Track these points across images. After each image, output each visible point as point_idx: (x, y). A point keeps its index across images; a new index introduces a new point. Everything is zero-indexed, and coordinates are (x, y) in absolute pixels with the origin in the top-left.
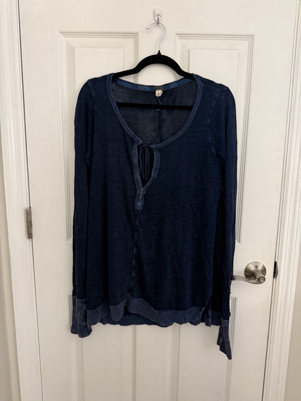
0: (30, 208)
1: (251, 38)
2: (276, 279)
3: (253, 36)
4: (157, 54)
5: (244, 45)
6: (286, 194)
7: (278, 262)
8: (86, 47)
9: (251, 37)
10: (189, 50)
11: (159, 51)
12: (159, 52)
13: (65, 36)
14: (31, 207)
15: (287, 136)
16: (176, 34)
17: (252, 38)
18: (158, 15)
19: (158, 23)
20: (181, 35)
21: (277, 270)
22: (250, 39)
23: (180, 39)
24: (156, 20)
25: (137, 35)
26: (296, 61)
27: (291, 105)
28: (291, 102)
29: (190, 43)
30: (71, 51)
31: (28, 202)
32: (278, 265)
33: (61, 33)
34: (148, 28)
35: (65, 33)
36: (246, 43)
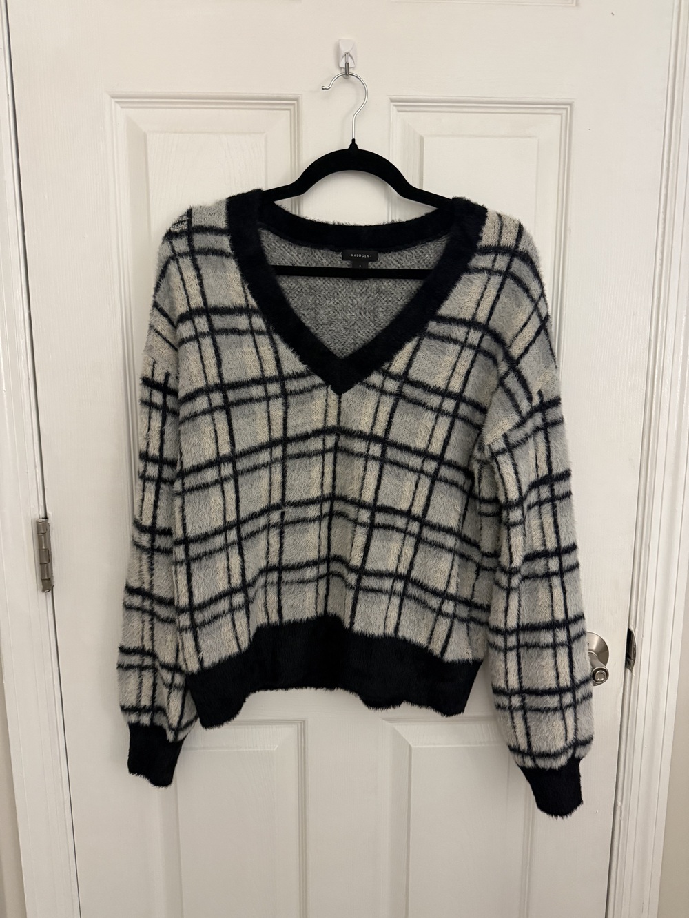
0: (46, 518)
1: (567, 109)
2: (631, 670)
3: (570, 104)
4: (347, 146)
5: (551, 125)
7: (637, 630)
8: (176, 132)
9: (565, 108)
10: (422, 139)
11: (353, 140)
12: (353, 144)
13: (124, 105)
14: (48, 516)
15: (652, 338)
16: (389, 100)
17: (569, 110)
18: (347, 55)
19: (347, 74)
20: (402, 103)
21: (635, 650)
22: (564, 112)
23: (399, 111)
24: (341, 68)
25: (298, 103)
26: (671, 164)
27: (662, 265)
28: (662, 260)
29: (423, 122)
30: (139, 142)
31: (42, 503)
32: (636, 637)
33: (113, 97)
34: (326, 86)
35: (123, 99)
36: (555, 121)
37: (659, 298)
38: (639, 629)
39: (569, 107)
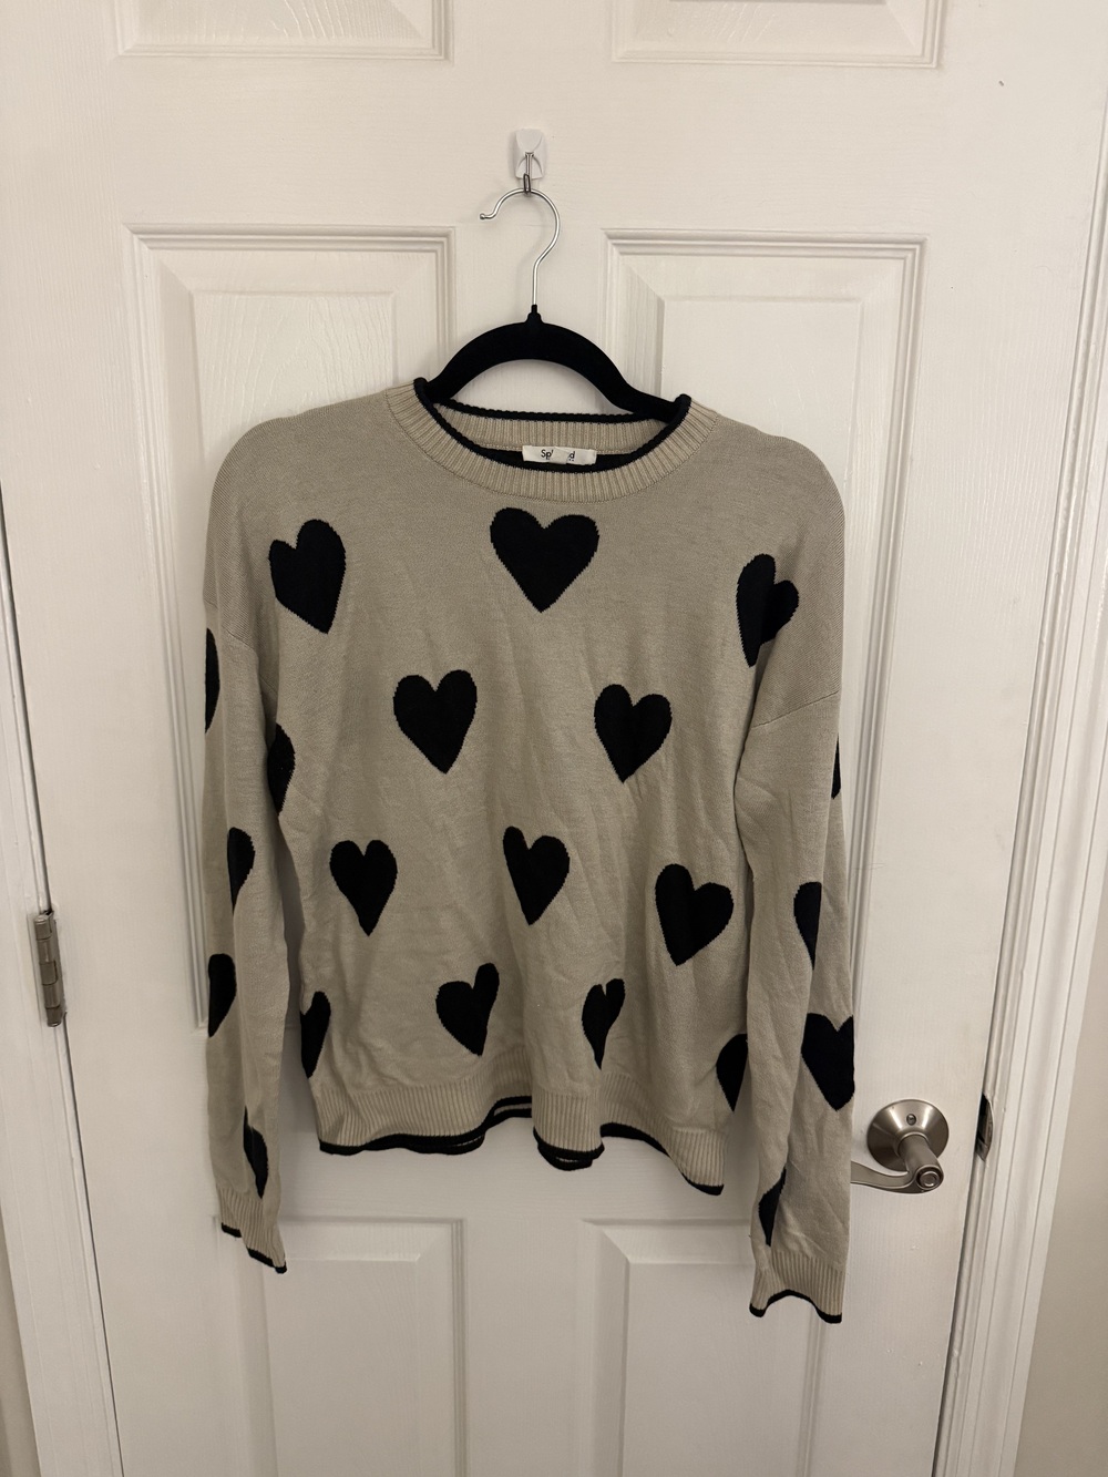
0: (50, 911)
1: (914, 250)
2: (984, 1160)
3: (921, 243)
4: (523, 318)
5: (883, 282)
6: (1031, 860)
7: (996, 1099)
8: (241, 293)
9: (912, 249)
10: (660, 304)
11: (534, 307)
12: (534, 314)
13: (155, 245)
14: (53, 908)
15: (1045, 640)
16: (605, 236)
17: (918, 252)
18: (530, 157)
19: (528, 191)
20: (627, 241)
21: (991, 1131)
22: (910, 255)
23: (622, 253)
24: (519, 179)
25: (448, 242)
26: (1092, 347)
27: (1067, 519)
28: (1068, 510)
29: (664, 272)
30: (181, 308)
31: (42, 890)
32: (994, 1112)
33: (135, 232)
34: (487, 213)
35: (152, 235)
36: (893, 270)
38: (999, 1098)
39: (917, 247)
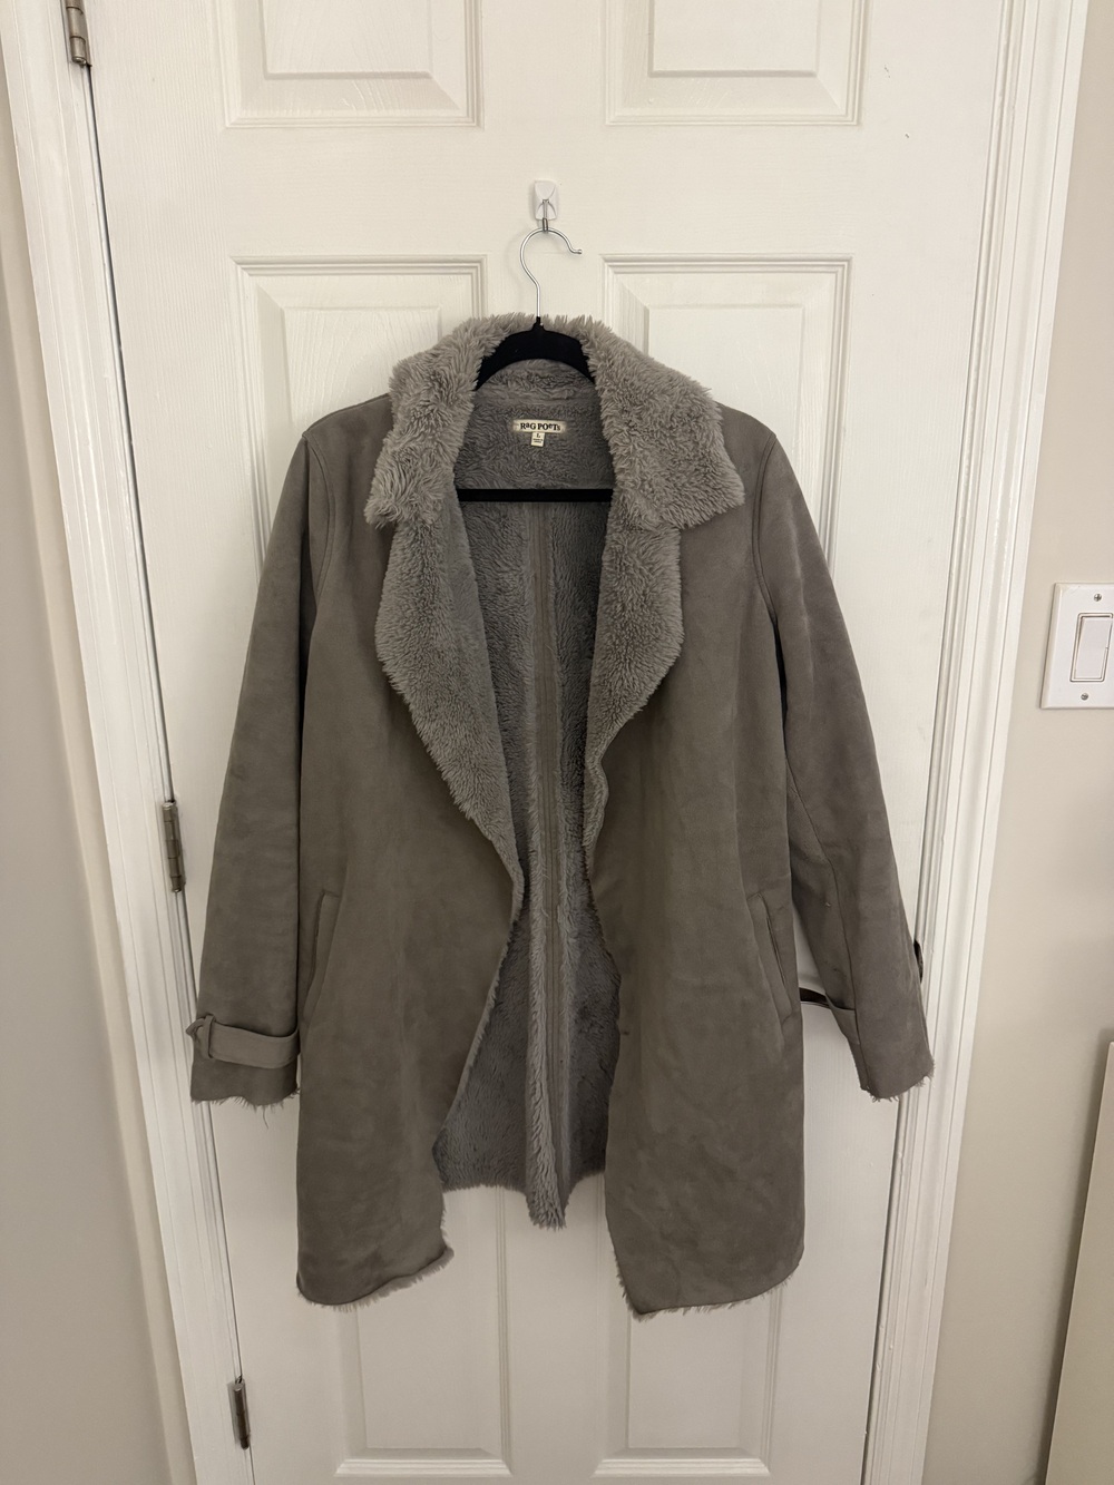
0: (173, 801)
1: (843, 266)
3: (849, 261)
5: (819, 292)
6: (948, 747)
7: (926, 943)
8: (321, 309)
9: (841, 265)
10: (646, 312)
13: (252, 272)
14: (175, 798)
15: (954, 571)
16: (602, 261)
17: (846, 267)
18: (546, 202)
19: (545, 229)
20: (619, 264)
22: (840, 269)
23: (616, 273)
24: (537, 222)
25: (481, 267)
27: (968, 474)
28: (969, 467)
29: (648, 288)
30: (274, 321)
31: (167, 783)
32: (924, 951)
33: (239, 263)
35: (252, 265)
36: (827, 281)
37: (964, 519)
38: (928, 942)
39: (846, 264)
